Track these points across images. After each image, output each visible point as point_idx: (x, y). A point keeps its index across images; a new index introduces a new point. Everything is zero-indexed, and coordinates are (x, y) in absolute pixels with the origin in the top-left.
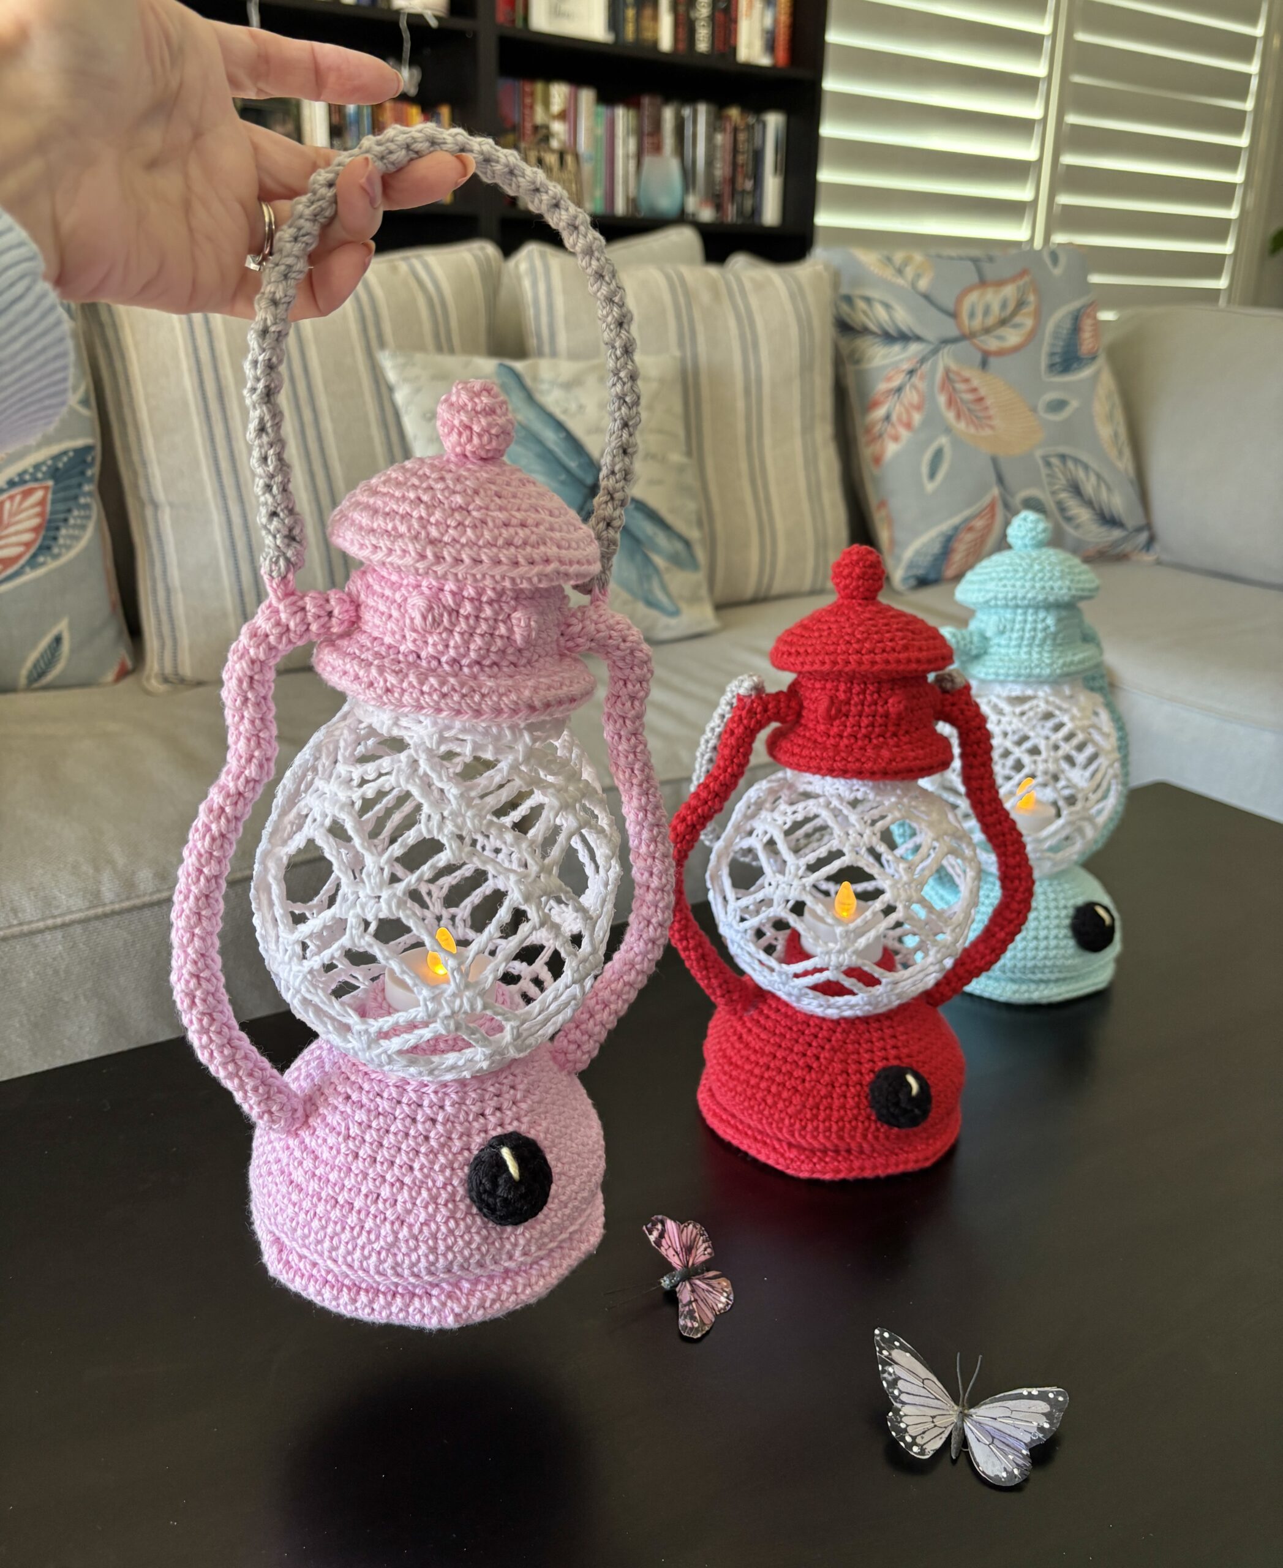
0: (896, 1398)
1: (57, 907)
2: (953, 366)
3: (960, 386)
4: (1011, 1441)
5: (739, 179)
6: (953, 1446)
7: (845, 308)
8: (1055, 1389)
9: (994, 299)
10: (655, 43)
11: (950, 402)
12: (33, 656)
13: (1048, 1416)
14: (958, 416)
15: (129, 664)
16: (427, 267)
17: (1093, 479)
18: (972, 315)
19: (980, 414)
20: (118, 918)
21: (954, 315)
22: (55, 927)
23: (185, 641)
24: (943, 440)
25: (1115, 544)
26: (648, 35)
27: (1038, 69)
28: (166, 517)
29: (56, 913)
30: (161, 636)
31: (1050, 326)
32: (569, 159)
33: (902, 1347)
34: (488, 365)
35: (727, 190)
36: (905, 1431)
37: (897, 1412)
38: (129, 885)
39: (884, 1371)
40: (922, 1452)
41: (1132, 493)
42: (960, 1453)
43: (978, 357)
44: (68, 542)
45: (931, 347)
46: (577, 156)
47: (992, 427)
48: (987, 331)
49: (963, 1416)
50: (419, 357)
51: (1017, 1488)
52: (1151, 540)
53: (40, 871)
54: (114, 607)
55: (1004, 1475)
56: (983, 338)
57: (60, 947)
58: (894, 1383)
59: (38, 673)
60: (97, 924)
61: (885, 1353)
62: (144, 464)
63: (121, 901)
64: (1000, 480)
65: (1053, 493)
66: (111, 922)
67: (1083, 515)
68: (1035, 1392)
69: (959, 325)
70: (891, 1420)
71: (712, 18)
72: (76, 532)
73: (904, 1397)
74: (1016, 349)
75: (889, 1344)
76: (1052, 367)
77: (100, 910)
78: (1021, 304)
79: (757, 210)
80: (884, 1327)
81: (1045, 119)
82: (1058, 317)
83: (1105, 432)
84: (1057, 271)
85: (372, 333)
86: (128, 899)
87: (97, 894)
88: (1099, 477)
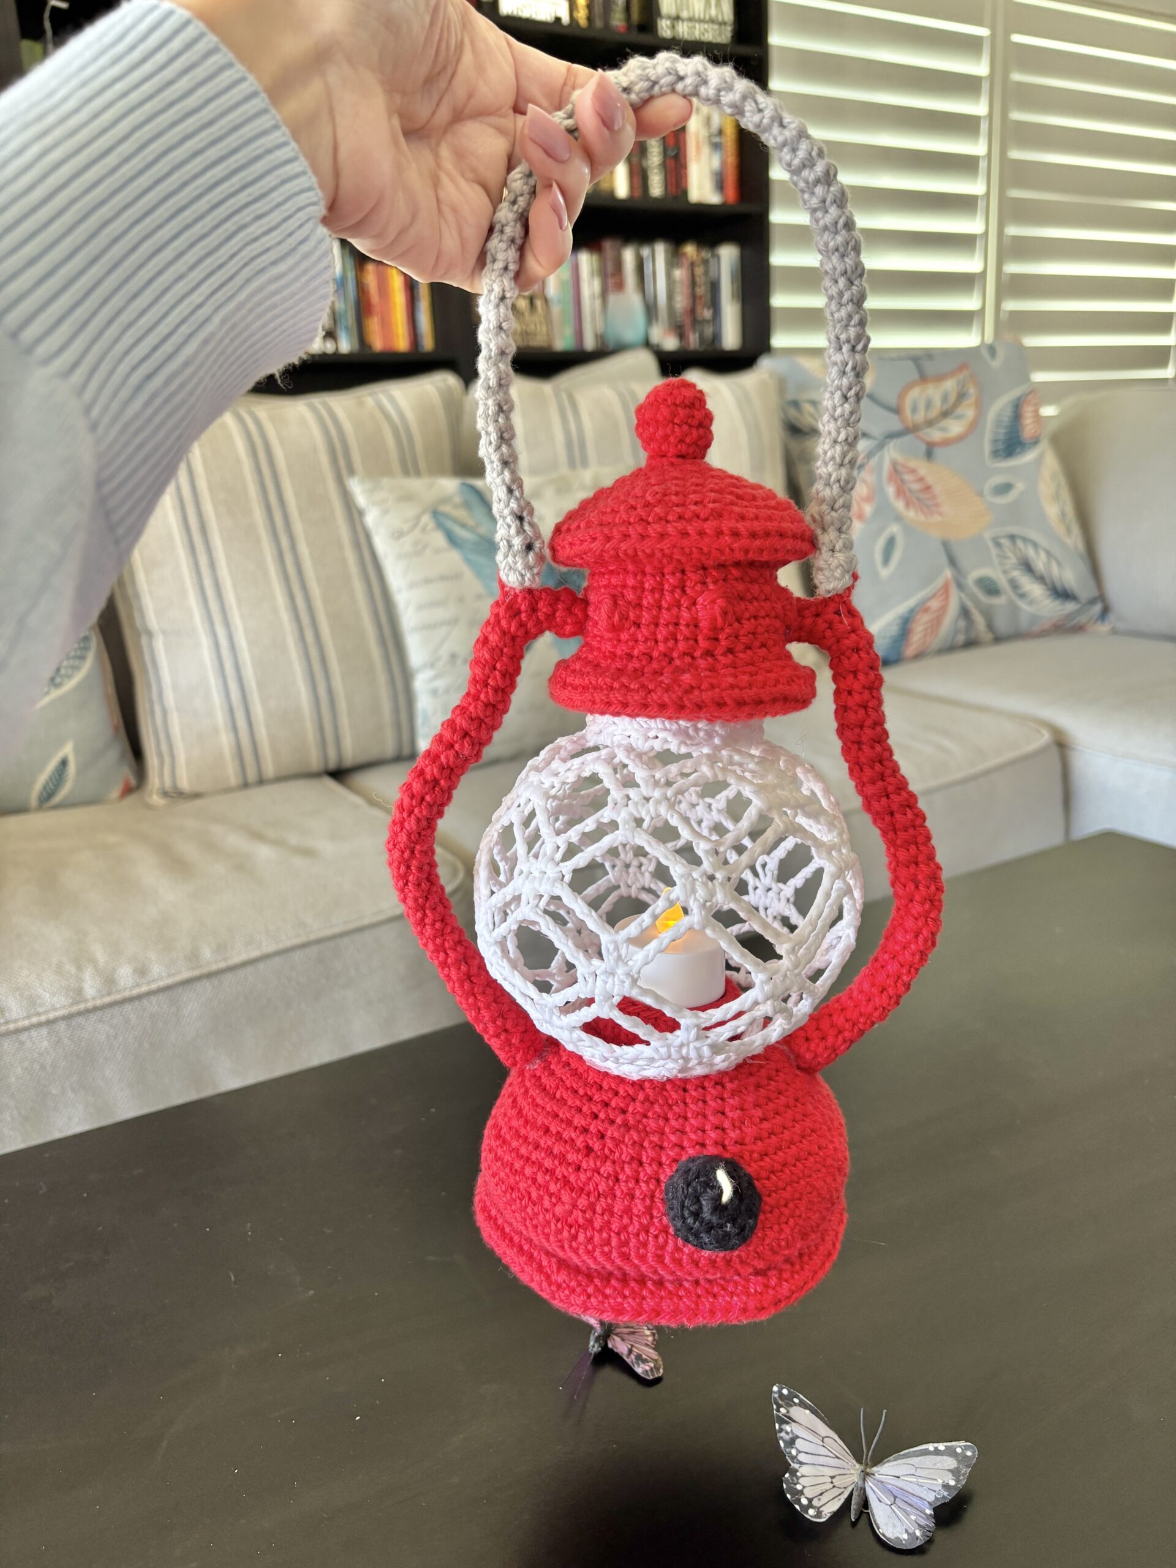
0: (793, 1458)
1: (41, 1005)
2: (899, 458)
3: (908, 477)
4: (914, 1500)
5: (699, 309)
6: (853, 1507)
7: (792, 412)
8: (962, 1443)
9: (935, 393)
10: (611, 193)
11: (900, 492)
12: (42, 778)
13: (955, 1472)
14: (908, 505)
15: (133, 782)
16: (392, 400)
17: (1043, 555)
18: (914, 409)
19: (930, 503)
20: (100, 1013)
21: (897, 411)
22: (40, 1025)
23: (181, 757)
24: (895, 529)
25: (1070, 616)
26: (605, 186)
27: (975, 187)
28: (159, 643)
29: (40, 1010)
30: (160, 755)
31: (992, 414)
32: (539, 303)
33: (802, 1404)
34: (450, 485)
35: (688, 322)
36: (801, 1492)
37: (794, 1472)
38: (109, 981)
39: (781, 1430)
40: (819, 1514)
41: (1083, 567)
42: (860, 1514)
43: (923, 448)
44: (70, 671)
45: (876, 442)
46: (546, 300)
47: (941, 514)
48: (930, 423)
49: (865, 1475)
50: (386, 481)
51: (920, 1551)
52: (1106, 611)
53: (26, 972)
54: (116, 729)
55: (905, 1536)
56: (928, 430)
57: (45, 1043)
58: (791, 1443)
59: (47, 795)
60: (81, 1020)
61: (783, 1410)
62: (137, 596)
63: (103, 996)
64: (953, 562)
65: (1005, 572)
66: (93, 1017)
67: (1036, 590)
68: (941, 1447)
69: (903, 420)
70: (787, 1481)
71: (664, 165)
72: (77, 663)
73: (802, 1457)
74: (960, 438)
75: (788, 1401)
76: (995, 454)
77: (82, 1007)
78: (961, 396)
79: (717, 337)
80: (782, 1383)
81: (986, 233)
82: (999, 407)
83: (1052, 511)
84: (996, 364)
85: (342, 463)
86: (109, 994)
87: (79, 991)
88: (1049, 554)
